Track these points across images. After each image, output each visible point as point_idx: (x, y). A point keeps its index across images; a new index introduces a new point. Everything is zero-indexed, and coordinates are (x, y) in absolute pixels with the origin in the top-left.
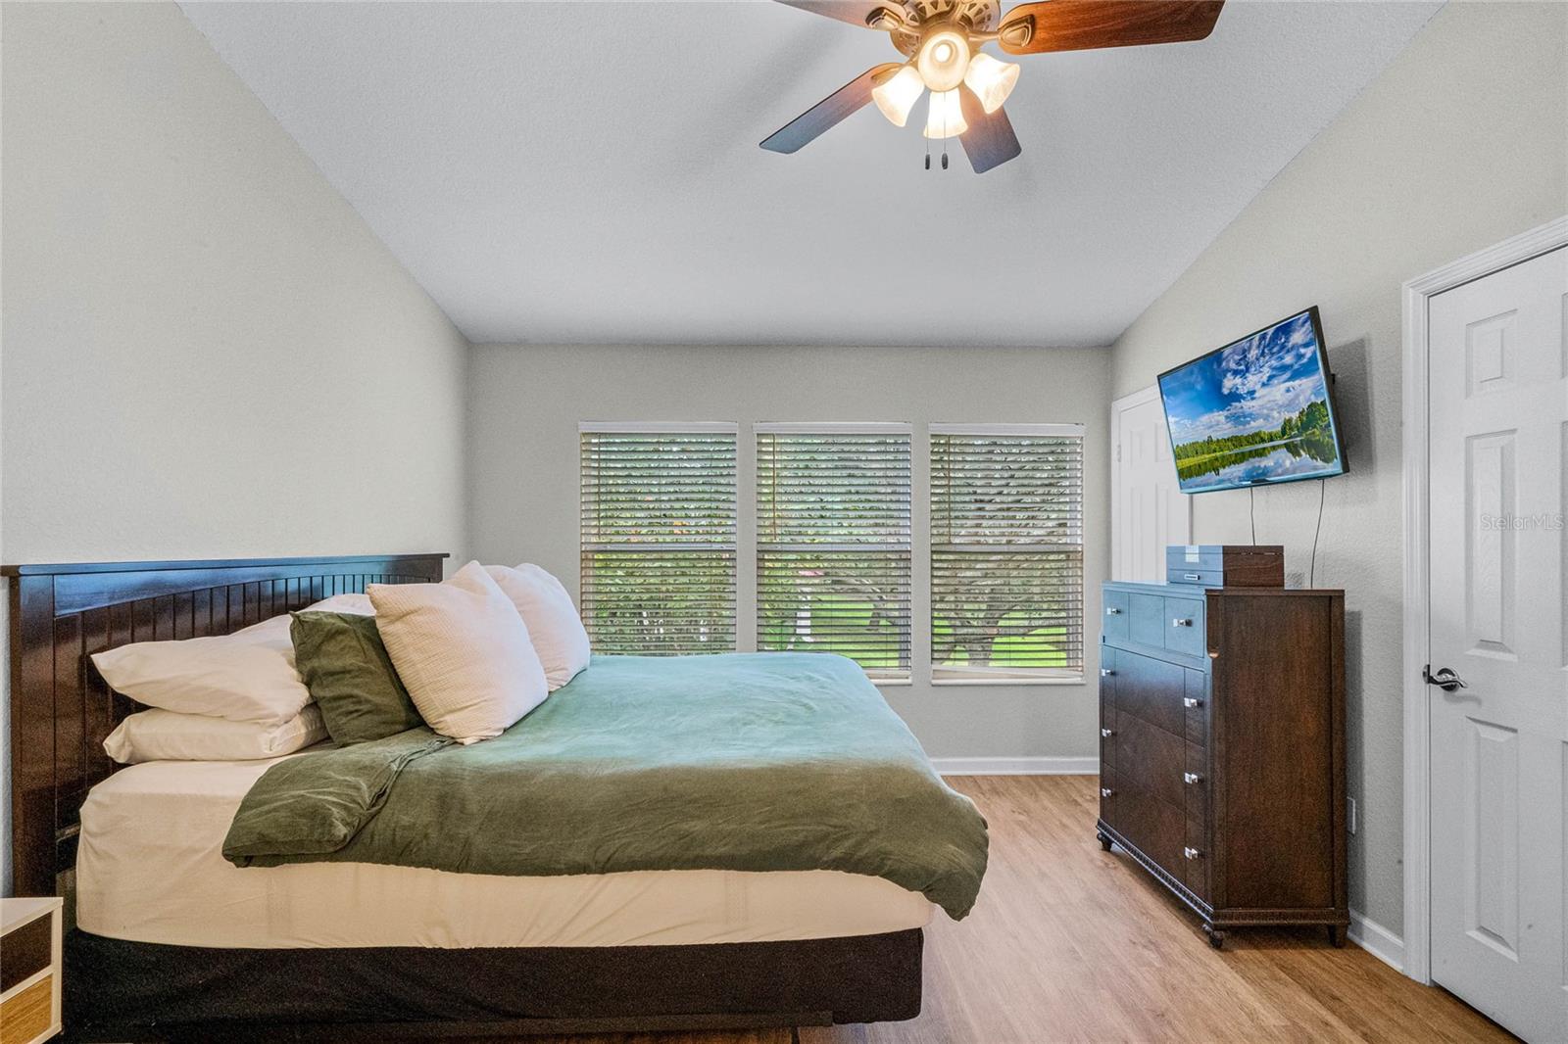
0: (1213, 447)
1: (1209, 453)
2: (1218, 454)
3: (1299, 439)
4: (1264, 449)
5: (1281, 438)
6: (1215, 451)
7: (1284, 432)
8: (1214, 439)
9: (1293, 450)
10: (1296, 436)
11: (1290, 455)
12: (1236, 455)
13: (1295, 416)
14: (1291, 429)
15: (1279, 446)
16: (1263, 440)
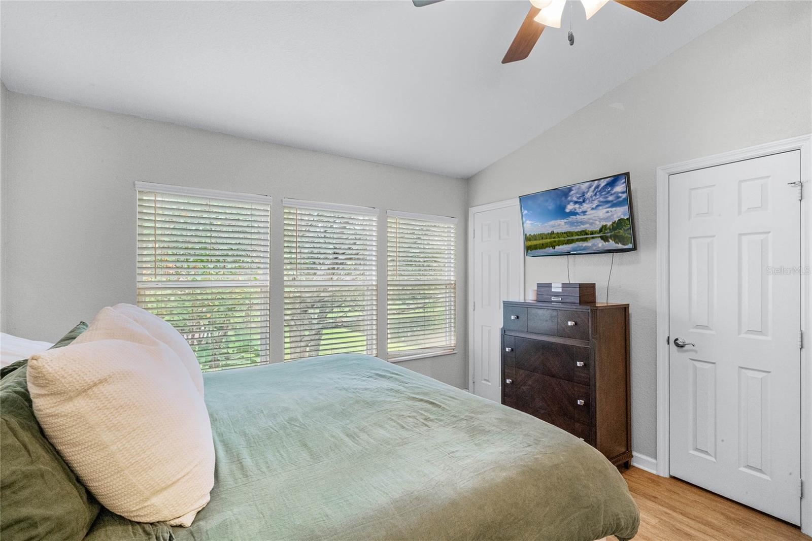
0: (553, 236)
1: (550, 239)
2: (556, 239)
3: (609, 234)
4: (587, 238)
5: (598, 233)
6: (554, 238)
7: (601, 230)
8: (555, 232)
9: (605, 239)
10: (607, 233)
11: (603, 241)
12: (568, 240)
13: (609, 224)
14: (606, 229)
15: (596, 237)
16: (587, 234)
